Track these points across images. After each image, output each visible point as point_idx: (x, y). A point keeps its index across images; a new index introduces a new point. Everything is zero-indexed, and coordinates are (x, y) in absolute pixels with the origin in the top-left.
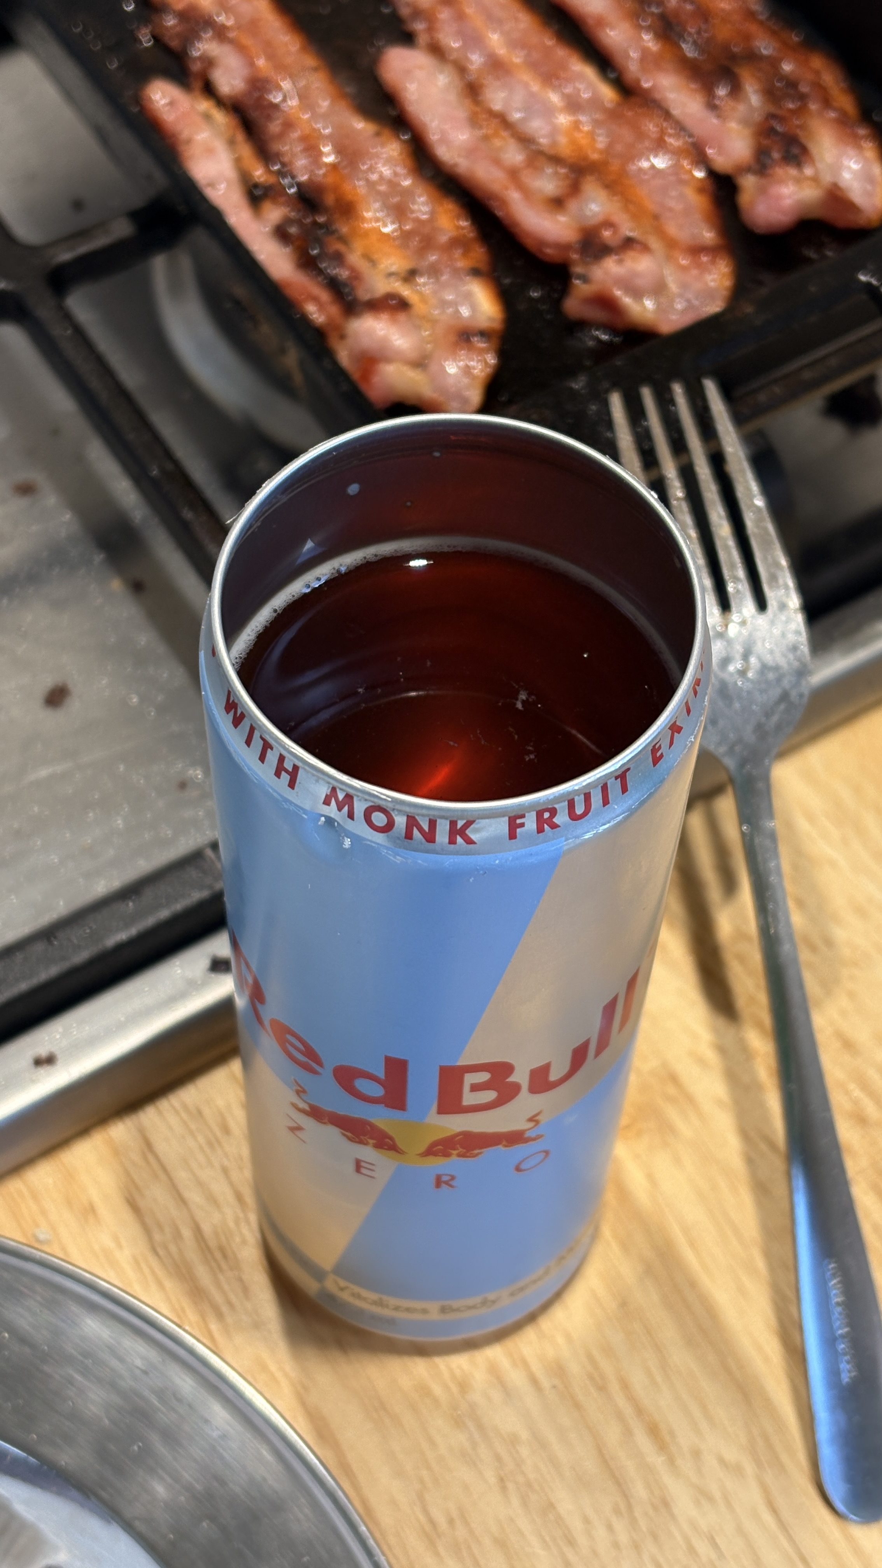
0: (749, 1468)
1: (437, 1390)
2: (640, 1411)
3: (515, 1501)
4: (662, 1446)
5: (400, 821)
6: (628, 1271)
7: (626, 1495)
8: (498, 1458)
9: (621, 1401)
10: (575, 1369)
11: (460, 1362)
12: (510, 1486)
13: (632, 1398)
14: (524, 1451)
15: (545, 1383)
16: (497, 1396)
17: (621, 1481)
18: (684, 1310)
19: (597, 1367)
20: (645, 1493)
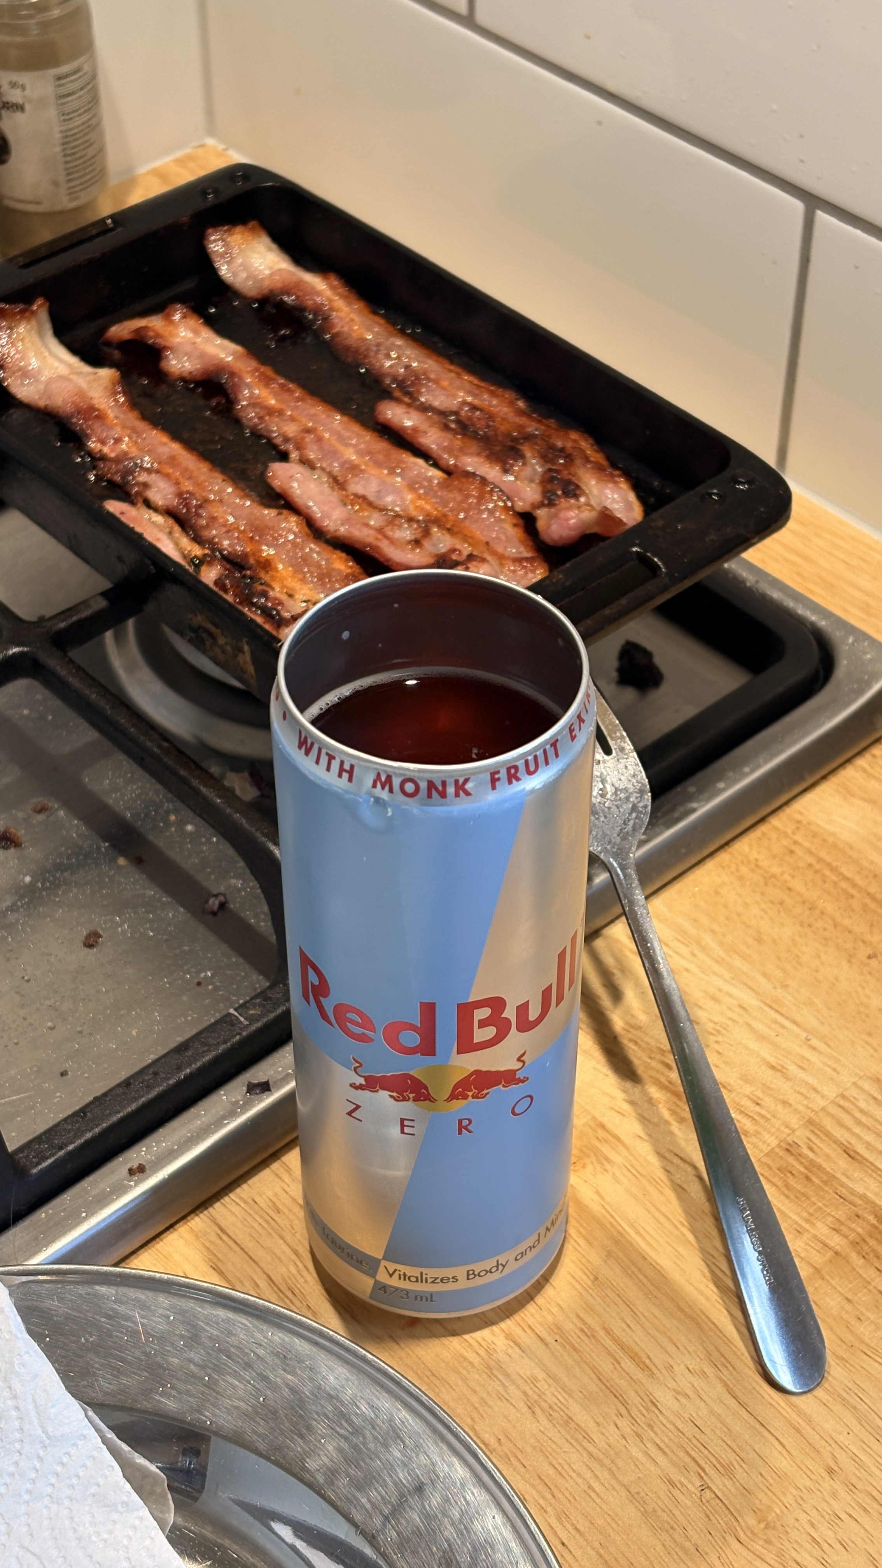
0: (710, 1371)
1: (471, 1356)
2: (622, 1347)
3: (544, 1421)
4: (644, 1367)
5: (423, 785)
6: (595, 1257)
7: (624, 1404)
8: (525, 1393)
9: (608, 1342)
10: (568, 1326)
11: (484, 1335)
12: (538, 1410)
13: (616, 1340)
14: (543, 1386)
15: (549, 1339)
16: (516, 1352)
17: (618, 1395)
18: (641, 1276)
19: (585, 1323)
20: (637, 1400)
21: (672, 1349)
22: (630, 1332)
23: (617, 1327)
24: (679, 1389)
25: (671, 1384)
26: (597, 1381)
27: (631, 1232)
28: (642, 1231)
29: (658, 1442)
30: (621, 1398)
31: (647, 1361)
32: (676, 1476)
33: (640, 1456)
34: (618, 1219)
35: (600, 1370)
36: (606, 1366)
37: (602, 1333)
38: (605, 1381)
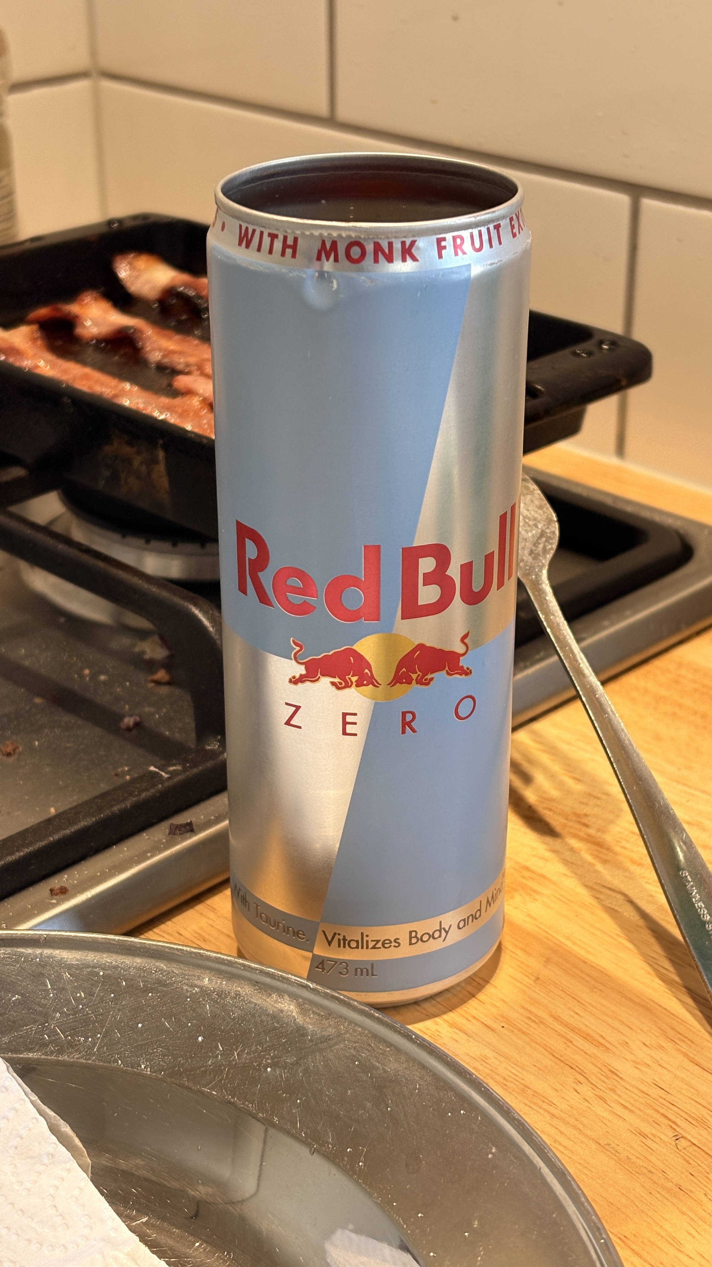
4: (598, 1044)
5: (370, 248)
6: (534, 963)
7: (582, 1074)
9: (558, 1027)
10: (514, 1015)
11: (427, 1025)
13: (565, 1025)
14: (494, 1062)
15: (495, 1026)
17: (574, 1067)
18: (584, 976)
19: (530, 1012)
20: (595, 1070)
21: (623, 1029)
22: (579, 1018)
23: (565, 1016)
24: (638, 1060)
25: (629, 1057)
26: (551, 1057)
27: (570, 944)
28: (578, 942)
29: (623, 1102)
30: (577, 1069)
31: (601, 1040)
32: (647, 1129)
33: (606, 1115)
34: (554, 934)
35: (553, 1048)
36: (558, 1045)
37: (551, 1020)
38: (558, 1056)
